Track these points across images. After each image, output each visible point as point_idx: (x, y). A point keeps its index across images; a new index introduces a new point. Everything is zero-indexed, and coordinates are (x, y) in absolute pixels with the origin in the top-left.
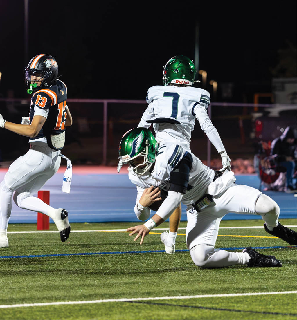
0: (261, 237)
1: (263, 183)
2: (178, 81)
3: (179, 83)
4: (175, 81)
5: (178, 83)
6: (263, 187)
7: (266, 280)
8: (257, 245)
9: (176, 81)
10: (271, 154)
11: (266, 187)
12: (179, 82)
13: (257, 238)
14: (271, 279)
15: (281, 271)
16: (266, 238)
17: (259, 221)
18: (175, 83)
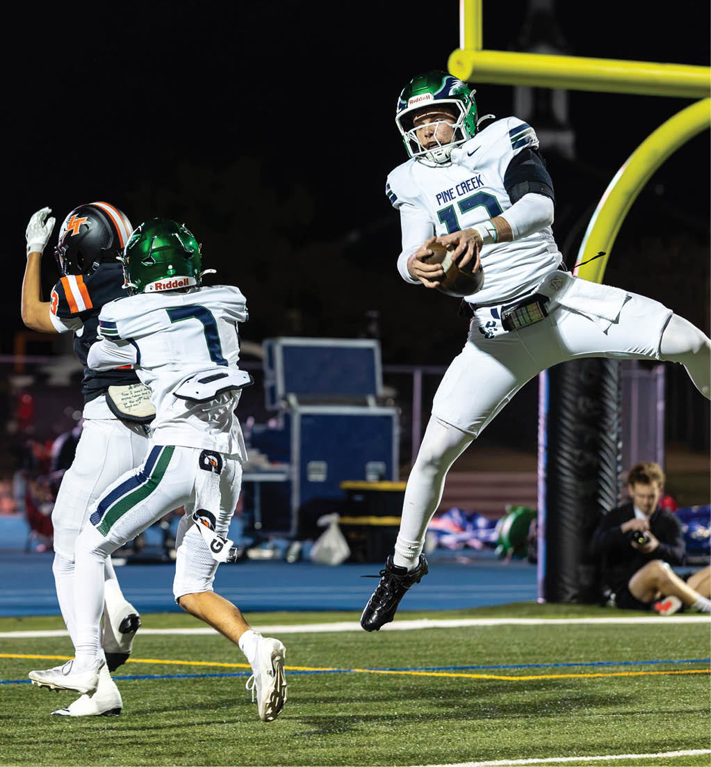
0: (29, 657)
1: (35, 535)
2: (160, 284)
3: (164, 288)
4: (154, 286)
5: (161, 289)
6: (34, 543)
7: (40, 753)
8: (21, 675)
9: (156, 284)
10: (53, 468)
11: (41, 542)
12: (164, 285)
13: (20, 659)
14: (50, 752)
15: (72, 732)
16: (39, 660)
17: (26, 619)
18: (154, 290)
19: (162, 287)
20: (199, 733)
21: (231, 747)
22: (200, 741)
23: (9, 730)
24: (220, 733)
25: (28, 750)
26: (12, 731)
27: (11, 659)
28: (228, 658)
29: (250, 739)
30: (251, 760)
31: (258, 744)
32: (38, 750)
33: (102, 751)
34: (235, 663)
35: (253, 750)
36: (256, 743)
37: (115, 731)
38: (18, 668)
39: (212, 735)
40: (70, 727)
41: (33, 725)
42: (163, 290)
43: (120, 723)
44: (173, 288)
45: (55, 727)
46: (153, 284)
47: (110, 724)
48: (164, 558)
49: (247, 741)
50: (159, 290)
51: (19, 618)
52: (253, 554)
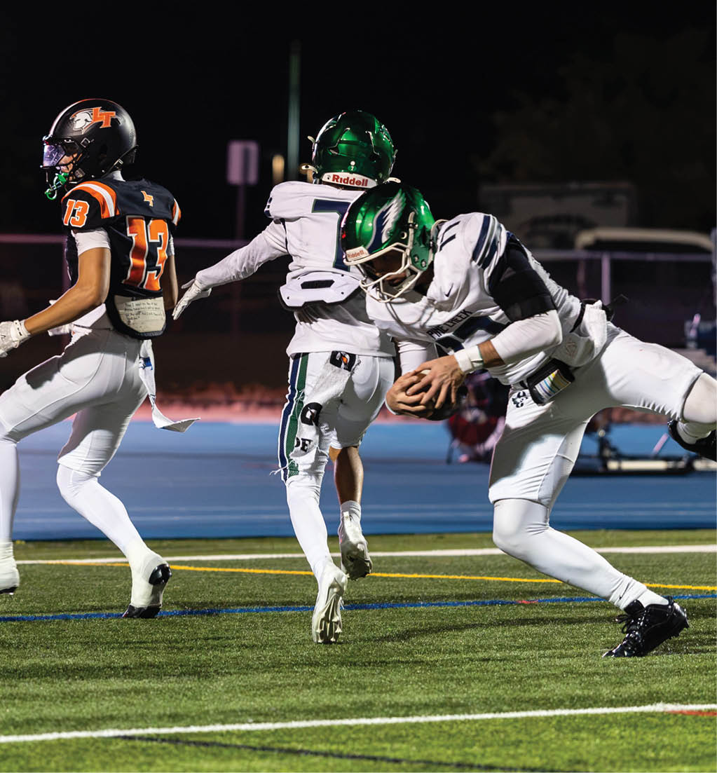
0: (452, 577)
1: (456, 443)
2: (338, 177)
3: (341, 182)
4: (332, 177)
5: (337, 181)
6: (456, 452)
7: (465, 683)
9: (334, 176)
11: (463, 452)
12: (341, 179)
14: (476, 682)
15: (500, 661)
17: (447, 536)
18: (330, 181)
19: (339, 180)
20: (640, 662)
21: (677, 677)
22: (643, 671)
23: (431, 657)
24: (663, 662)
25: (452, 679)
26: (435, 658)
27: (432, 579)
28: (671, 579)
29: (697, 669)
30: (698, 691)
31: (706, 675)
32: (462, 679)
33: (533, 681)
34: (680, 585)
35: (700, 681)
36: (704, 673)
37: (547, 659)
38: (440, 588)
39: (656, 664)
40: (498, 655)
41: (457, 652)
42: (339, 183)
43: (554, 651)
44: (349, 184)
45: (481, 655)
46: (331, 174)
47: (542, 652)
48: (600, 469)
49: (693, 671)
50: (335, 182)
51: (440, 535)
52: (699, 465)
